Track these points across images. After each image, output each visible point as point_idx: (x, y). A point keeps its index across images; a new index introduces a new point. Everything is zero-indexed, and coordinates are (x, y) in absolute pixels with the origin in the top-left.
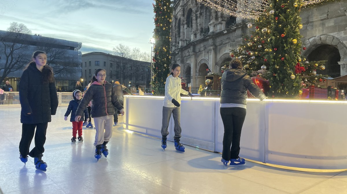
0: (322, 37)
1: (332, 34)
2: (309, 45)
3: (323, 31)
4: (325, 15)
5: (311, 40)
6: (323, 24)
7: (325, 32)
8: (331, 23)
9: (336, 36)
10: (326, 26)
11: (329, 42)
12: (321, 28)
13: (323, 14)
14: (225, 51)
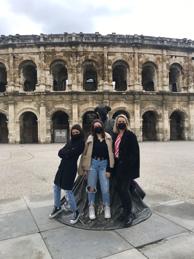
0: (179, 108)
1: (182, 108)
2: (174, 111)
3: (179, 106)
4: (181, 100)
5: (175, 109)
6: (179, 103)
7: (180, 106)
8: (182, 103)
9: (184, 109)
10: (180, 104)
11: (181, 110)
12: (178, 104)
13: (180, 99)
14: (119, 105)
